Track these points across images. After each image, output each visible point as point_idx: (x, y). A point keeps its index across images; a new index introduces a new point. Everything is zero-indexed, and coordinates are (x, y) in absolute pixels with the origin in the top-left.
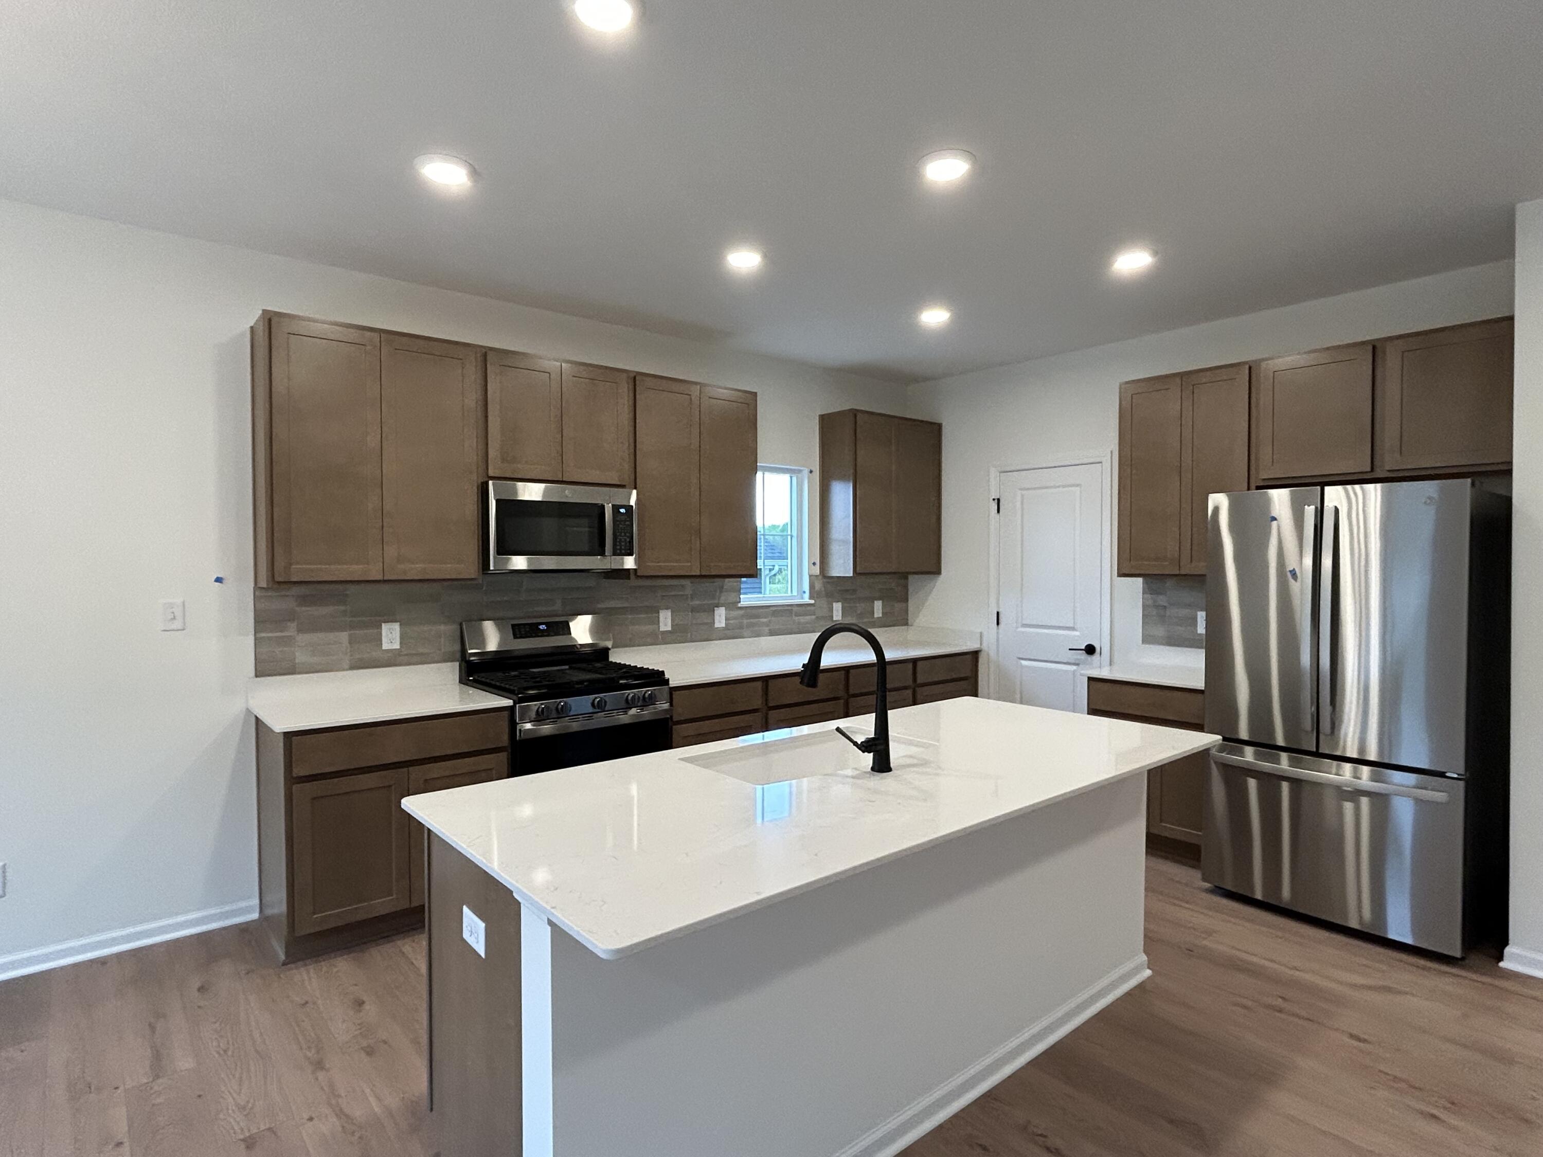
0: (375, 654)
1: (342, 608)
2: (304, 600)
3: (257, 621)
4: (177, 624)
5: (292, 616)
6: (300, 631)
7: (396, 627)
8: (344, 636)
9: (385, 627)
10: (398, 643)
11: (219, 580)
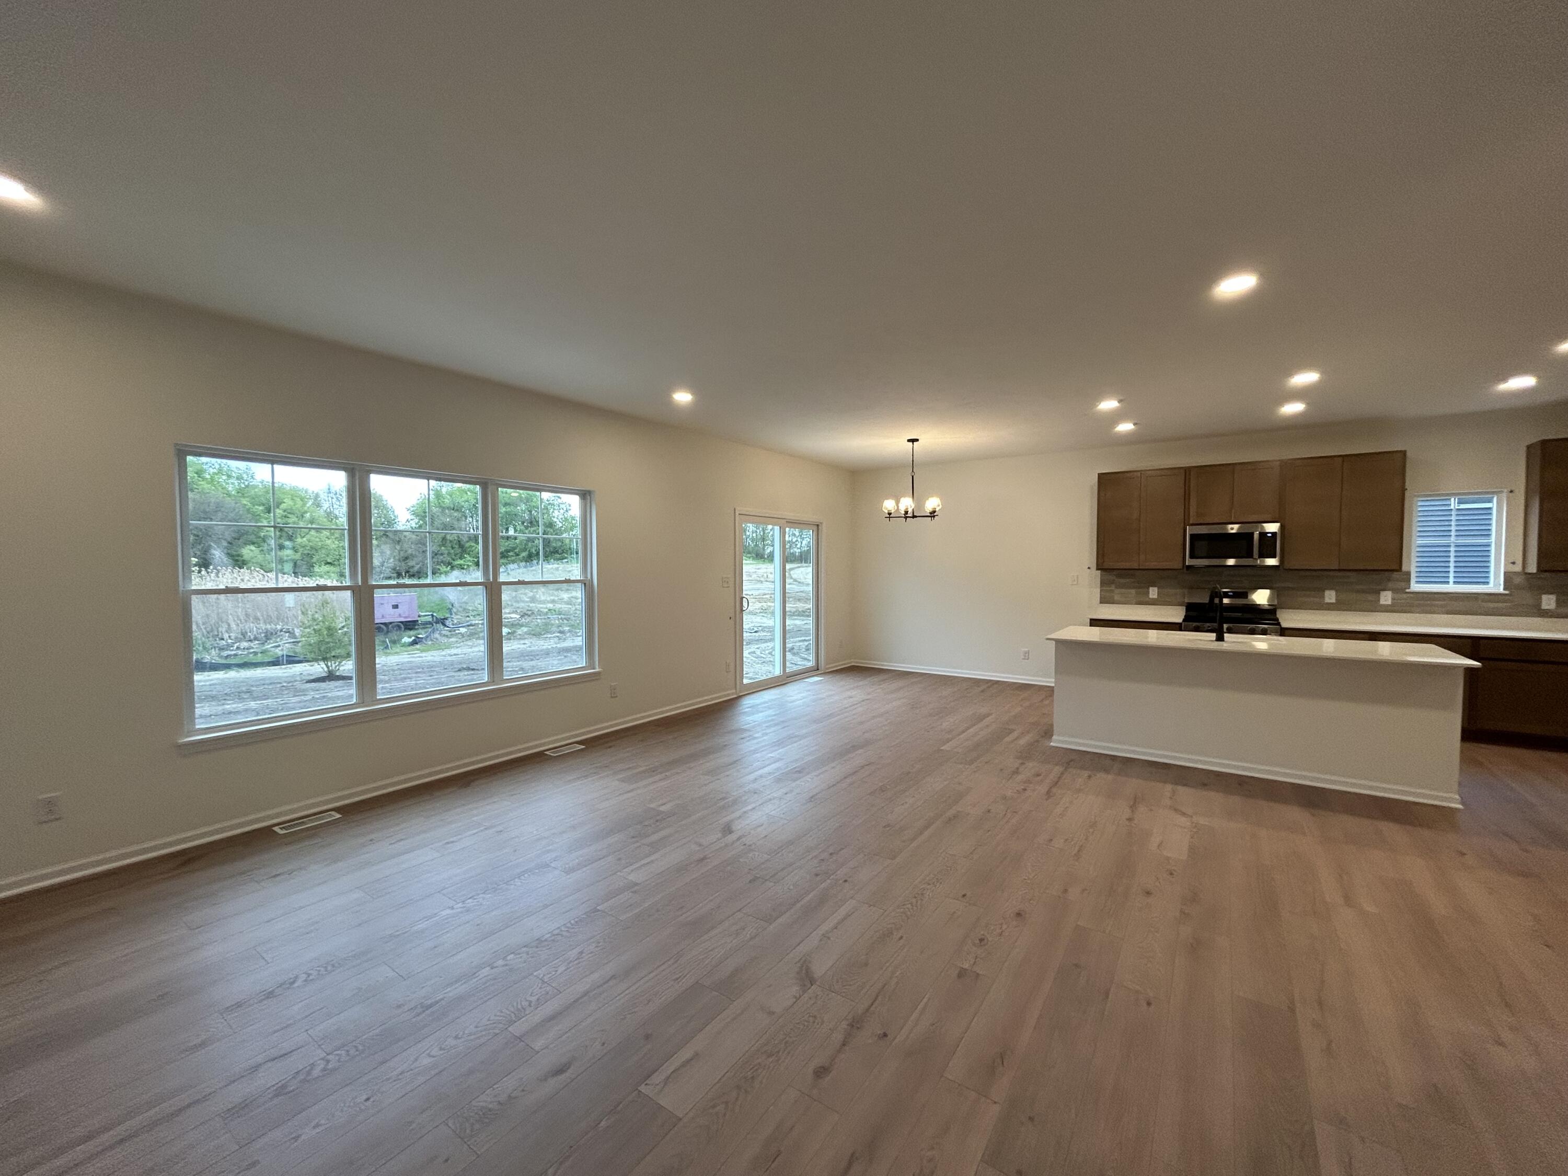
0: (1147, 599)
1: (1132, 580)
2: (1119, 576)
3: (1101, 583)
4: (1075, 583)
5: (1112, 582)
6: (1116, 588)
7: (1156, 589)
8: (1133, 591)
9: (1151, 589)
10: (1157, 594)
11: (1089, 568)
